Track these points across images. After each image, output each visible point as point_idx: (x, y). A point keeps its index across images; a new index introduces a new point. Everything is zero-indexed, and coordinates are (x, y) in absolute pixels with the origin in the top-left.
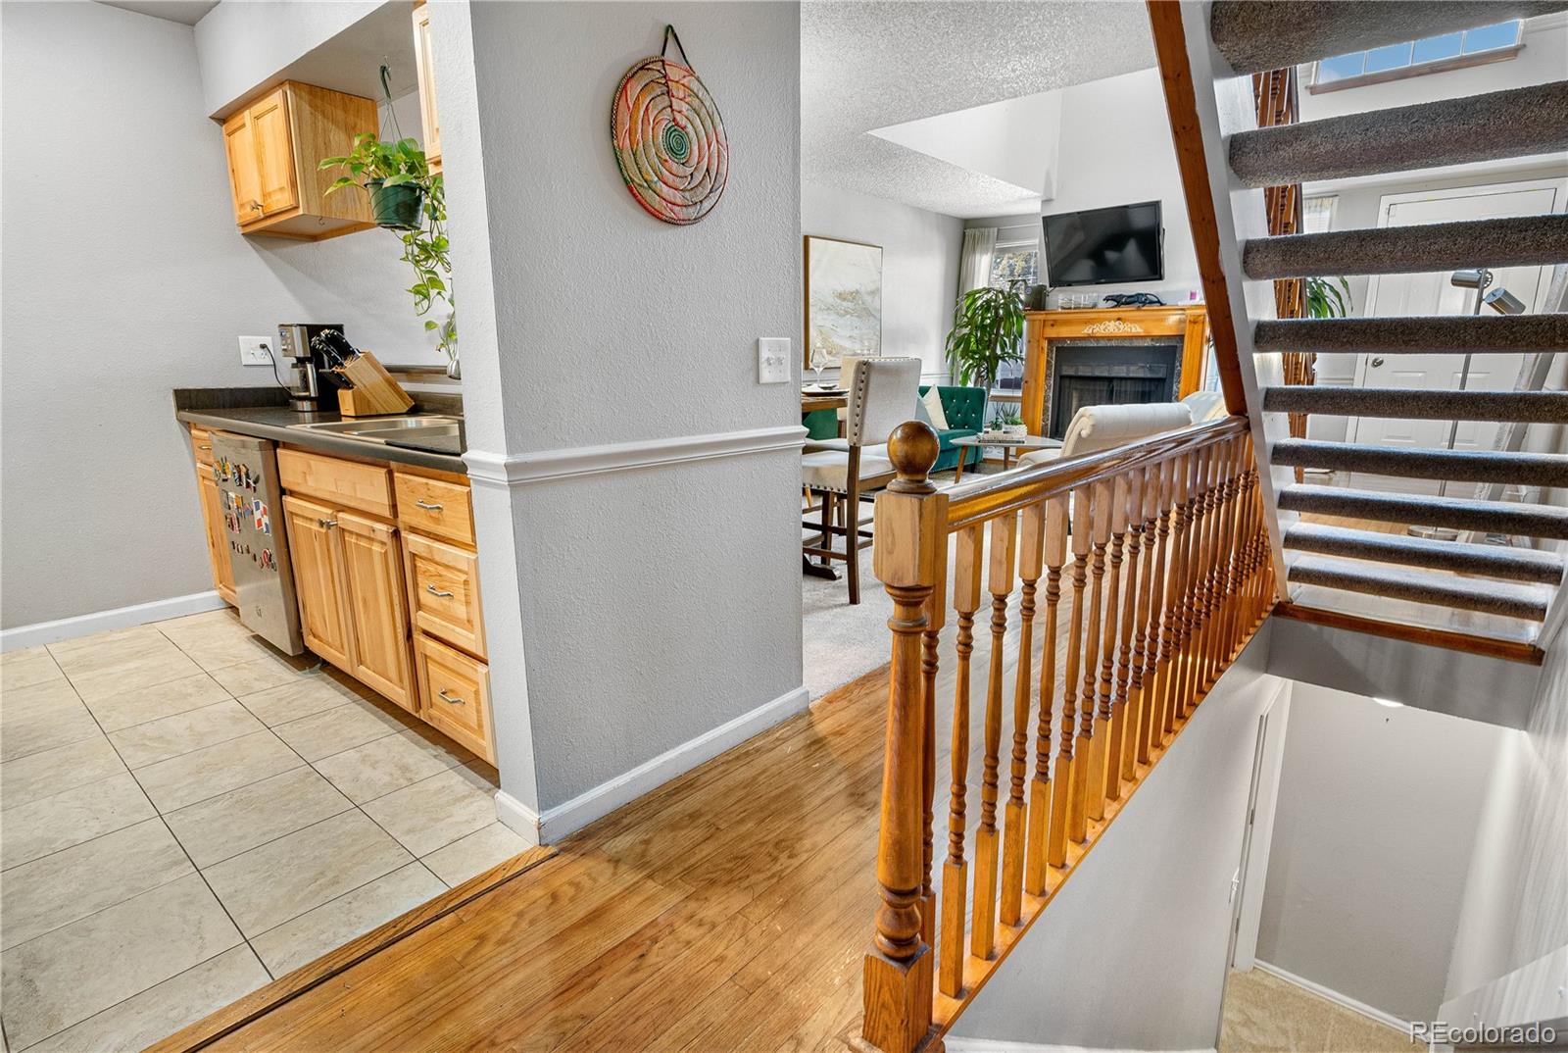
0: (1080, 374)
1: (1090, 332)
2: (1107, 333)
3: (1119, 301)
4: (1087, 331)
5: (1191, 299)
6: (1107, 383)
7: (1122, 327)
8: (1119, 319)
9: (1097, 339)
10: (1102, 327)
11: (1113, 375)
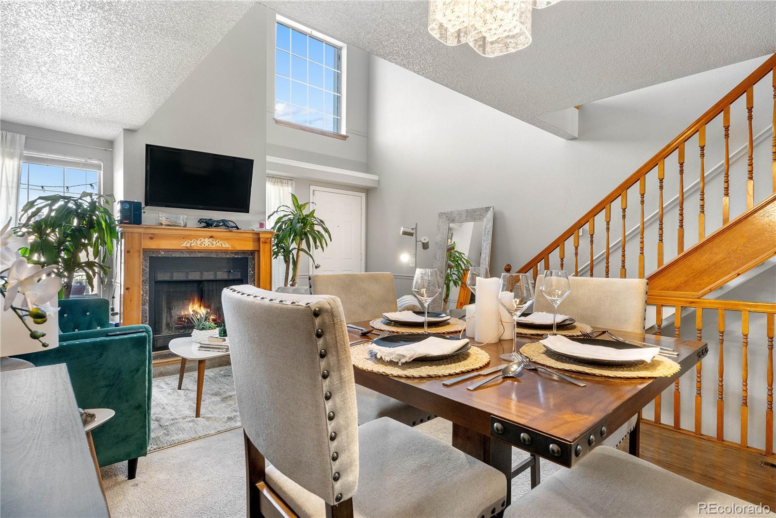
0: (175, 279)
1: (188, 245)
2: (202, 247)
3: (208, 224)
4: (186, 244)
5: (260, 227)
6: (196, 285)
7: (214, 243)
8: (211, 237)
9: (194, 251)
10: (199, 242)
11: (204, 278)
